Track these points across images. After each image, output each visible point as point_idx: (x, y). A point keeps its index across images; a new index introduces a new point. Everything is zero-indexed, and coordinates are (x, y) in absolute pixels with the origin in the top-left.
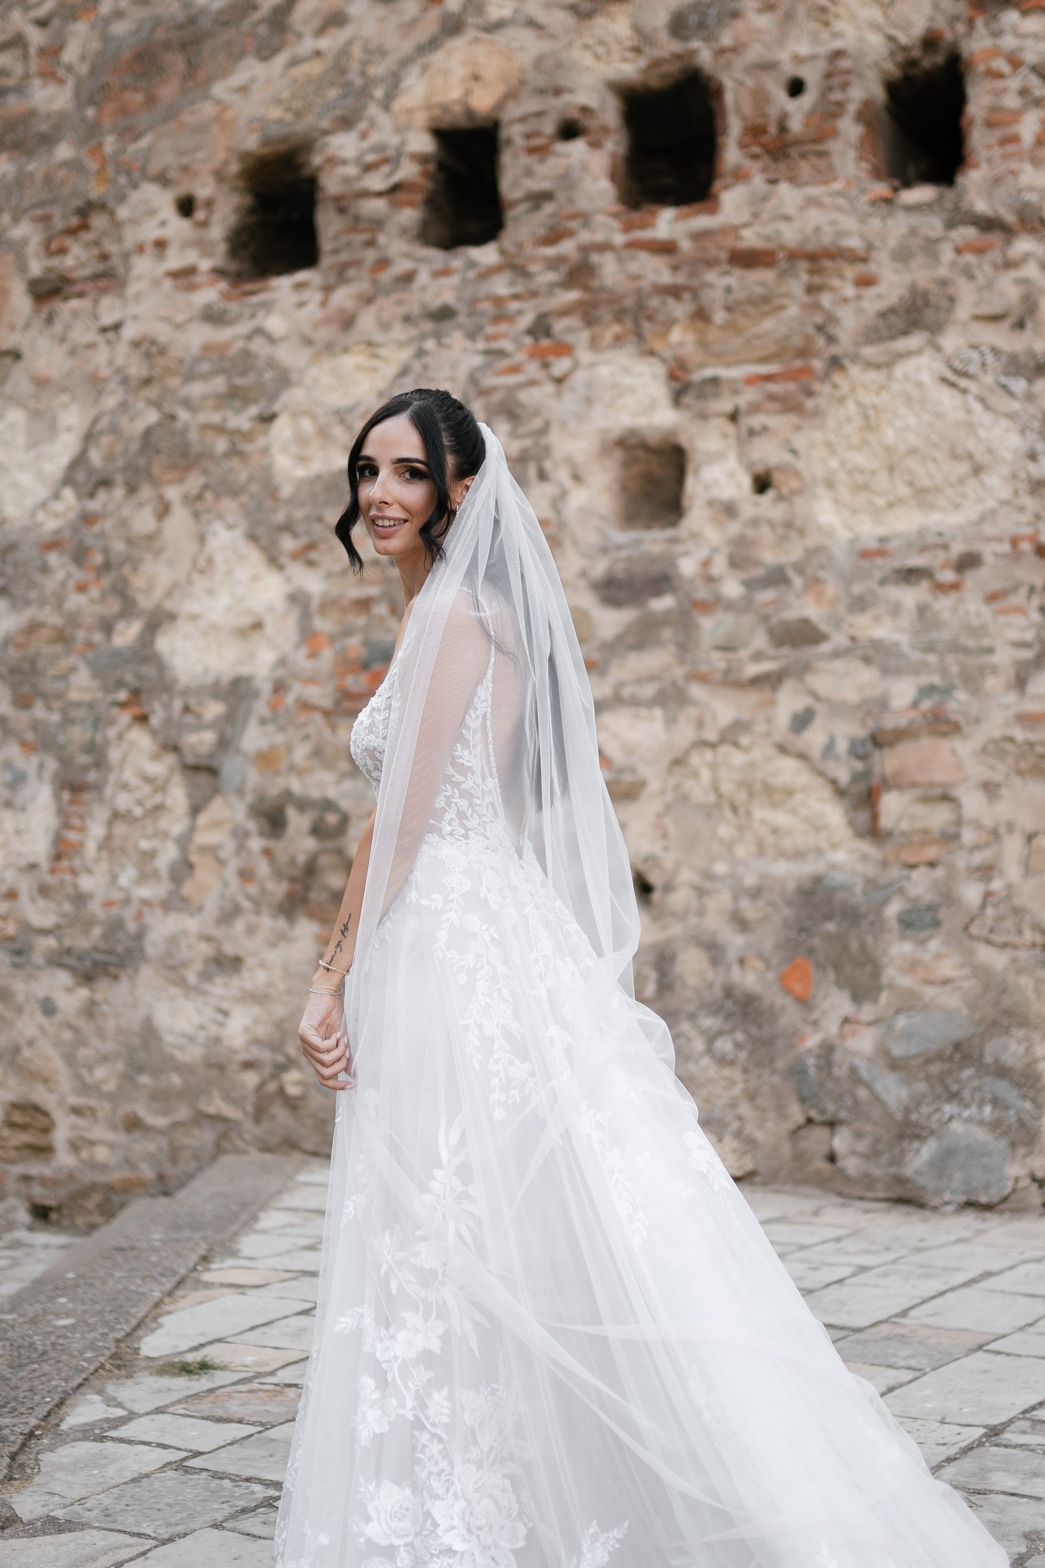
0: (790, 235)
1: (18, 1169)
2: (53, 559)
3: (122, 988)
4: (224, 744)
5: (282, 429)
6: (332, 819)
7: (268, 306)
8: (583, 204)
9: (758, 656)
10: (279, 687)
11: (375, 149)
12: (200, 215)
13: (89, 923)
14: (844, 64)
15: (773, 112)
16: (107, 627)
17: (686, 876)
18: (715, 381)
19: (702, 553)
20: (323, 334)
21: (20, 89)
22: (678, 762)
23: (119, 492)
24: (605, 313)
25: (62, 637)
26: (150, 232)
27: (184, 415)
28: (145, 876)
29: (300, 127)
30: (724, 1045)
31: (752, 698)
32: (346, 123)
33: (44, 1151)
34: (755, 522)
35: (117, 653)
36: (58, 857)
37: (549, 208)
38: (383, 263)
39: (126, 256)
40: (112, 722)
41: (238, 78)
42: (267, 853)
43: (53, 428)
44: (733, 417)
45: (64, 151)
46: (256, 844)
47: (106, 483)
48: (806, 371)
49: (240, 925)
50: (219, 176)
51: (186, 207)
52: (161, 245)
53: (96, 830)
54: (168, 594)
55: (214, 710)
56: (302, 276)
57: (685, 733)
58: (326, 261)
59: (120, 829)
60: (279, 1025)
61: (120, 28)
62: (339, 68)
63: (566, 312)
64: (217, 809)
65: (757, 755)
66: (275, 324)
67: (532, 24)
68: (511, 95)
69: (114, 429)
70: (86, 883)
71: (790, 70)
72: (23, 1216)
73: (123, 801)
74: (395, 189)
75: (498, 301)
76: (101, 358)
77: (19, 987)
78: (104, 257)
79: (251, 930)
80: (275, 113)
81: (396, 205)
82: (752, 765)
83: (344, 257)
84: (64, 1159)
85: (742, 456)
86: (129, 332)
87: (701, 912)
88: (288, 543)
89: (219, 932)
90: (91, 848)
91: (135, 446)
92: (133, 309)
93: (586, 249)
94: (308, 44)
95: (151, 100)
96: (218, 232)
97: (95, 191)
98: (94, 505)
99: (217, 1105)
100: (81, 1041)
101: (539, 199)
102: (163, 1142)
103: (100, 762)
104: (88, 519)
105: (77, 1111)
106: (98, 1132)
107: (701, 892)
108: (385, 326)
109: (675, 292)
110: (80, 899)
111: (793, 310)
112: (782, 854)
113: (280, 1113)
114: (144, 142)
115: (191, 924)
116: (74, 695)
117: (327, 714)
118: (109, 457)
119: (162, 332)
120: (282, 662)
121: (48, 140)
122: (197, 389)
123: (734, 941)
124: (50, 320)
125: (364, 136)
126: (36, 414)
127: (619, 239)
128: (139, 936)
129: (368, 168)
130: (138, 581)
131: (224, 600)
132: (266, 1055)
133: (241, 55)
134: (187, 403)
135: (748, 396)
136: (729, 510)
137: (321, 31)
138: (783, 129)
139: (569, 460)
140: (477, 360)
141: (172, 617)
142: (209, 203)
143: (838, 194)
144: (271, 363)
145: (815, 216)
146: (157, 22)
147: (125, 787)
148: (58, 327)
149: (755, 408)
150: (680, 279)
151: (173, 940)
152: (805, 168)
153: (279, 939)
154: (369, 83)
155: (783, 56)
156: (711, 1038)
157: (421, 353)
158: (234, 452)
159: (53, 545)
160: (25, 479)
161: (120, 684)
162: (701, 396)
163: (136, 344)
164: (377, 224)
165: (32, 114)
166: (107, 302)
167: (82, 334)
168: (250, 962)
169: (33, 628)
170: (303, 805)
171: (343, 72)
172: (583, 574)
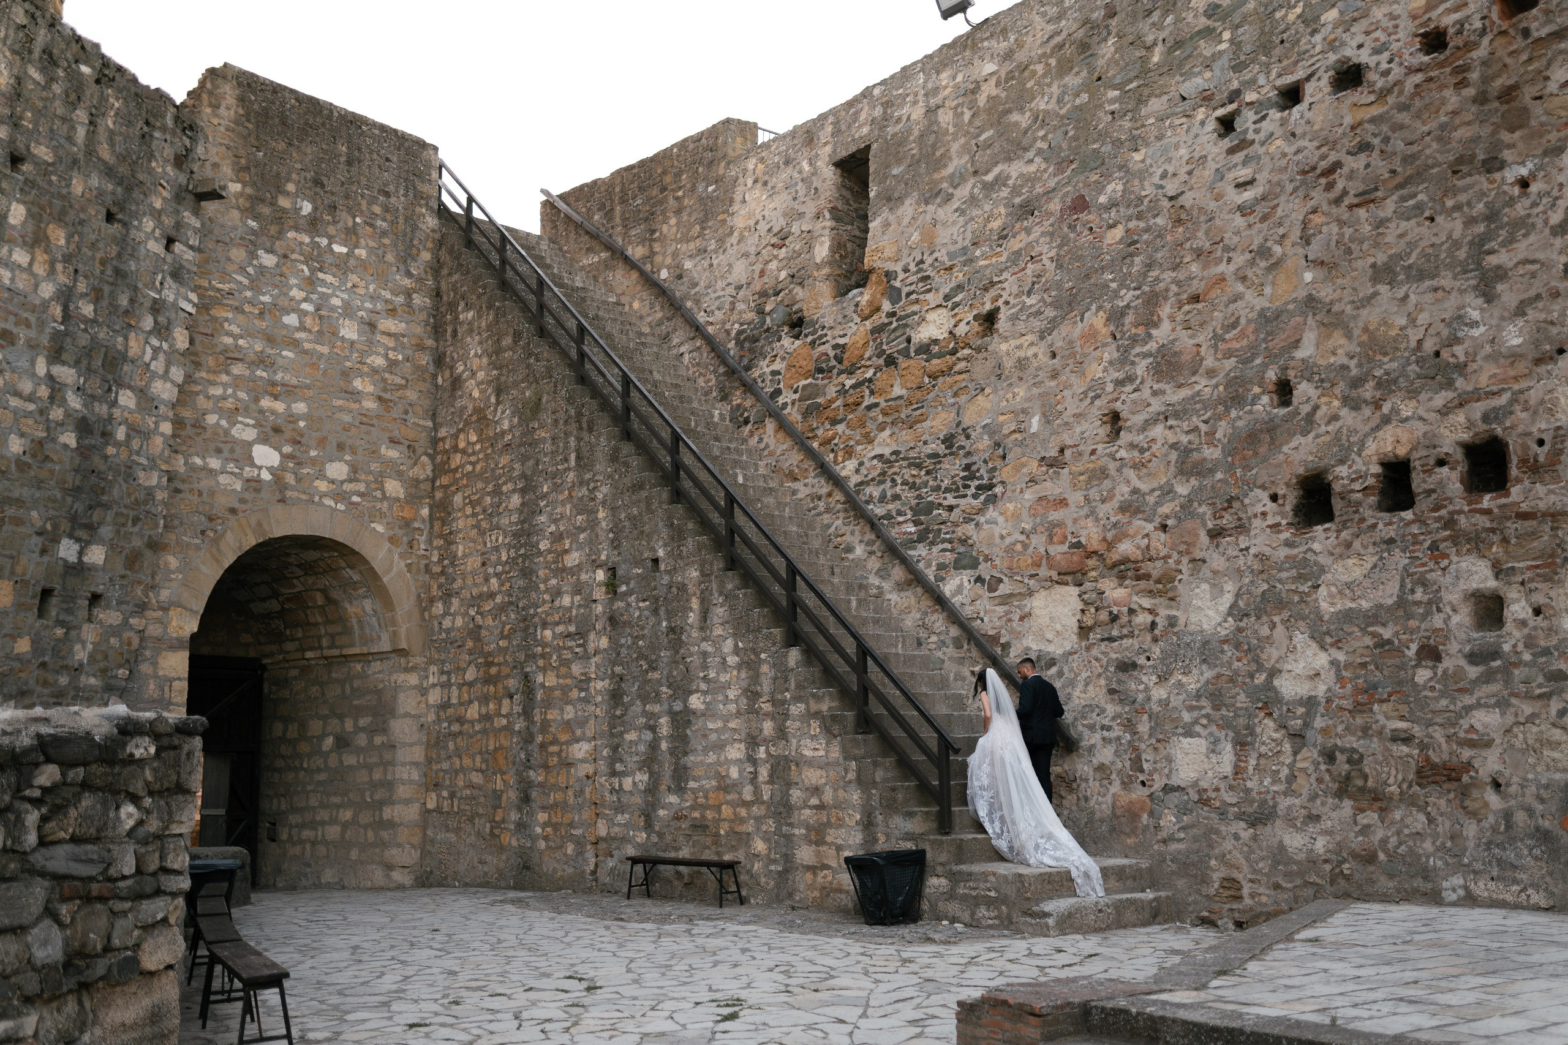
0: (1542, 506)
1: (1228, 906)
2: (1226, 647)
3: (1269, 828)
4: (1306, 725)
5: (1323, 591)
6: (1356, 756)
7: (1313, 539)
8: (1450, 495)
9: (1540, 686)
10: (1329, 701)
11: (1355, 472)
12: (1280, 502)
13: (1253, 801)
14: (1562, 432)
15: (1531, 453)
16: (1252, 677)
17: (1515, 779)
18: (1513, 568)
19: (1513, 642)
20: (1338, 550)
21: (1198, 450)
22: (1508, 731)
23: (1253, 619)
24: (1462, 540)
25: (1231, 680)
26: (1259, 509)
27: (1279, 586)
28: (1274, 782)
29: (1322, 464)
30: (1537, 852)
31: (1539, 704)
32: (1342, 462)
33: (1239, 898)
34: (1535, 628)
35: (1256, 686)
36: (1236, 773)
37: (1434, 496)
38: (1363, 520)
39: (1249, 519)
40: (1256, 716)
41: (1293, 444)
42: (1328, 770)
43: (1222, 591)
44: (1522, 583)
45: (1219, 476)
46: (1323, 767)
47: (1247, 615)
48: (1554, 563)
49: (1318, 802)
50: (1287, 485)
51: (1274, 498)
52: (1264, 514)
53: (1253, 762)
54: (1277, 662)
55: (1301, 710)
56: (1327, 526)
57: (1510, 719)
58: (1337, 520)
59: (1263, 761)
60: (1338, 844)
61: (1240, 423)
62: (1337, 438)
63: (1445, 540)
64: (1304, 753)
65: (1543, 727)
66: (1316, 546)
67: (1421, 418)
68: (1414, 449)
69: (1249, 593)
70: (1249, 784)
71: (1537, 435)
72: (1231, 926)
73: (1263, 749)
74: (1365, 488)
75: (1414, 535)
76: (1241, 561)
77: (1223, 828)
78: (1240, 519)
79: (1323, 804)
80: (1311, 458)
81: (1366, 496)
82: (1541, 732)
83: (1345, 518)
84: (1248, 901)
85: (1527, 600)
86: (1252, 551)
87: (1523, 795)
88: (1328, 640)
89: (1309, 805)
90: (1251, 768)
91: (1258, 599)
92: (1253, 541)
93: (1451, 513)
94: (1323, 428)
95: (1256, 453)
96: (1288, 508)
97: (1234, 492)
98: (1241, 624)
99: (1313, 878)
100: (1253, 852)
101: (1429, 492)
102: (1291, 894)
103: (1252, 733)
104: (1240, 630)
105: (1252, 881)
106: (1261, 890)
107: (1522, 787)
108: (1365, 547)
109: (1493, 531)
110: (1248, 791)
111: (1546, 538)
112: (1558, 770)
113: (1342, 882)
114: (1254, 472)
115: (1297, 801)
116: (1239, 705)
117: (1350, 712)
118: (1248, 604)
119: (1267, 551)
120: (1329, 690)
121: (1212, 471)
122: (1284, 575)
123: (1539, 808)
124: (1217, 546)
125: (1350, 467)
126: (1213, 586)
127: (1466, 508)
128: (1275, 807)
129: (1353, 480)
130: (1264, 656)
131: (1302, 664)
132: (1334, 857)
133: (1294, 434)
134: (1280, 581)
135: (1528, 575)
136: (1523, 623)
137: (1328, 423)
138: (1536, 461)
139: (1450, 603)
140: (1407, 561)
141: (1280, 671)
142: (1284, 496)
143: (1563, 488)
144: (1316, 563)
145: (1552, 498)
146: (1256, 421)
147: (1264, 743)
148: (1221, 549)
149: (1531, 580)
150: (1495, 525)
151: (1289, 808)
152: (1547, 477)
153: (1335, 808)
154: (1351, 444)
155: (1534, 430)
156: (1531, 850)
157: (1381, 558)
158: (1302, 601)
159: (1225, 641)
160: (1211, 613)
161: (1259, 700)
162: (1507, 575)
163: (1256, 556)
164: (1359, 504)
165: (1205, 459)
166: (1241, 538)
167: (1232, 552)
168: (1324, 817)
169: (1218, 676)
170: (1343, 750)
171: (1339, 440)
172: (1460, 651)
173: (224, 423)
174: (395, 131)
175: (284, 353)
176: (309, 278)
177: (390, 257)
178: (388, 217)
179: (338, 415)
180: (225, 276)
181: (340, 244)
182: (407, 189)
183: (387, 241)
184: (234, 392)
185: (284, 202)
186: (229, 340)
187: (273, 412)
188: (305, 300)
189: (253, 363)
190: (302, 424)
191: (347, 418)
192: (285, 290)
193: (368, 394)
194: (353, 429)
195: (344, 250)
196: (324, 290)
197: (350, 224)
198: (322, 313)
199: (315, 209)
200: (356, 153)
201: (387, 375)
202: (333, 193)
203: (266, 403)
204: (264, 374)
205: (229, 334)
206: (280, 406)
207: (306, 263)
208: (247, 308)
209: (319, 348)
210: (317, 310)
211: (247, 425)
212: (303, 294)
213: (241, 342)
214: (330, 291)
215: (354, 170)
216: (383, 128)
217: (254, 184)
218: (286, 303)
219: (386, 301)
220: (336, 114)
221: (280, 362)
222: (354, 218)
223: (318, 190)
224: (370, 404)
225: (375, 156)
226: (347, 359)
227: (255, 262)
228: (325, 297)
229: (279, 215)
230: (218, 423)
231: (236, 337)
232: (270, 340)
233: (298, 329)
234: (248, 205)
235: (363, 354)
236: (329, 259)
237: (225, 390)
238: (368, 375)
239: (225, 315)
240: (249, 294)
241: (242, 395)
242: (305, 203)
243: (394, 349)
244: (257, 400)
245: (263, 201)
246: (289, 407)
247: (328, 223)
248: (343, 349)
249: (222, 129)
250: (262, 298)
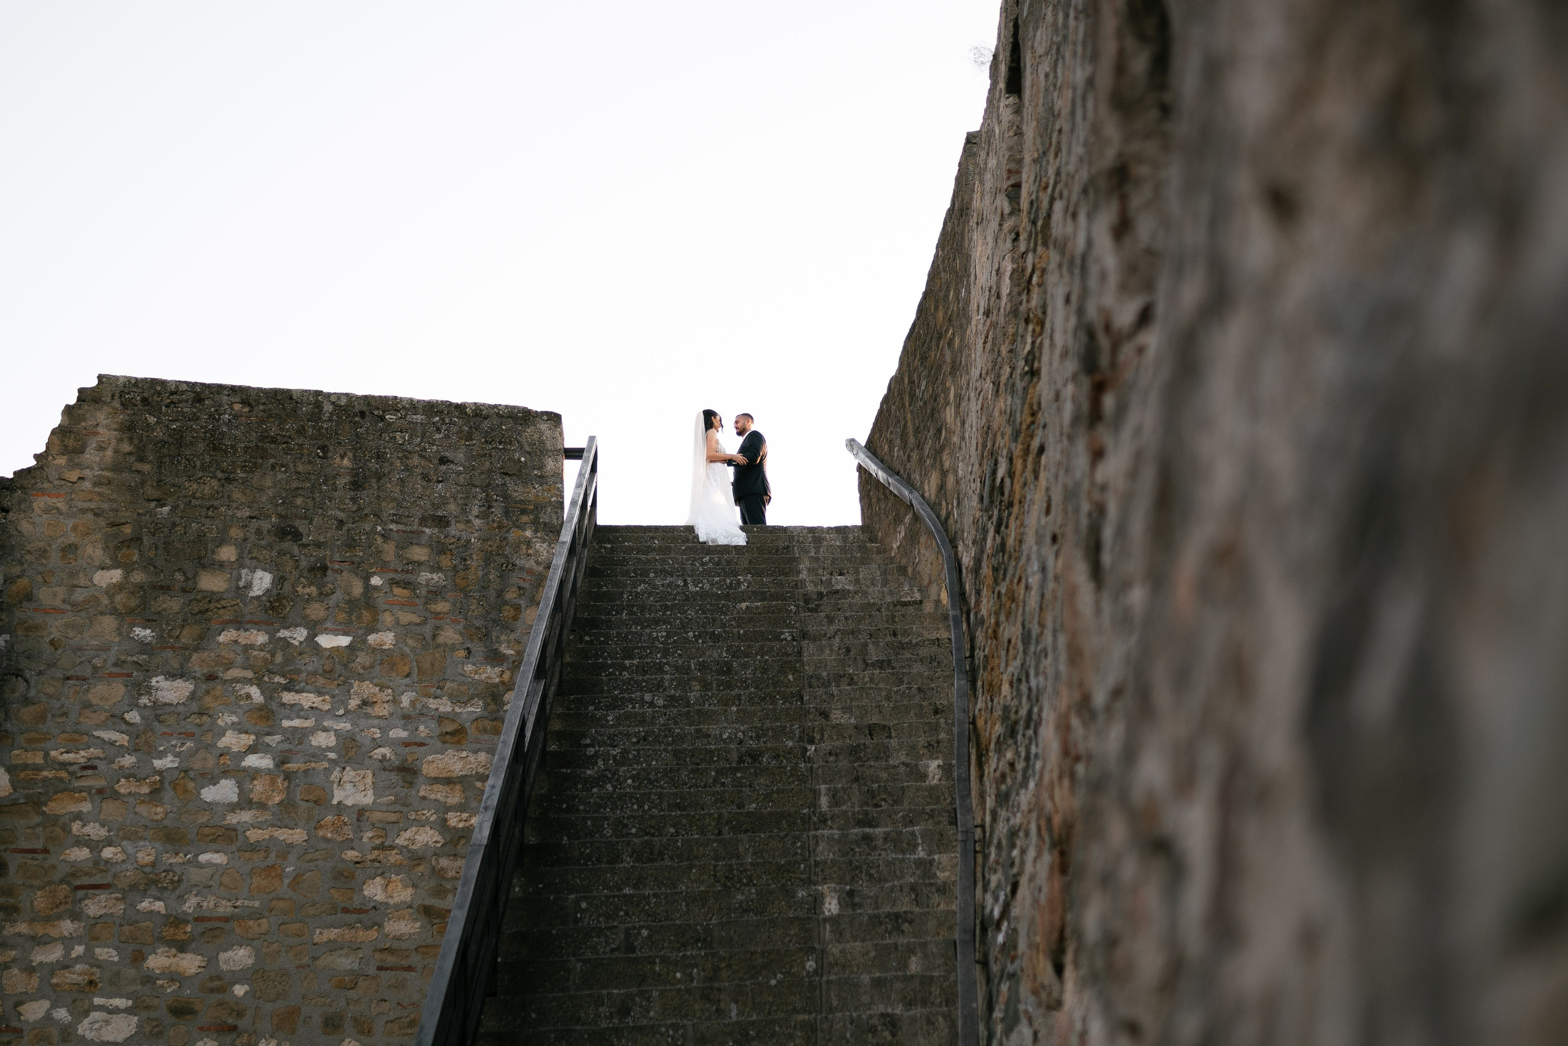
173: (62, 1014)
174: (461, 408)
175: (203, 858)
176: (261, 708)
177: (450, 635)
178: (446, 561)
179: (325, 960)
180: (77, 738)
181: (336, 632)
182: (488, 504)
183: (442, 607)
184: (89, 950)
185: (211, 582)
186: (81, 854)
187: (174, 977)
188: (252, 750)
189: (133, 887)
190: (240, 990)
191: (346, 962)
192: (208, 738)
193: (397, 907)
194: (362, 984)
195: (344, 641)
196: (296, 723)
197: (358, 589)
198: (292, 766)
199: (280, 580)
200: (373, 465)
201: (444, 862)
202: (318, 545)
203: (158, 961)
204: (159, 906)
205: (82, 842)
206: (190, 963)
207: (258, 682)
208: (123, 787)
209: (283, 834)
210: (281, 762)
211: (116, 1011)
212: (248, 740)
213: (107, 853)
214: (308, 723)
215: (366, 497)
216: (432, 408)
217: (149, 564)
218: (211, 762)
219: (441, 719)
220: (328, 408)
221: (194, 875)
222: (367, 578)
223: (287, 545)
224: (403, 927)
225: (416, 460)
226: (349, 844)
227: (144, 700)
228: (300, 736)
229: (203, 605)
230: (48, 1017)
231: (95, 846)
232: (172, 838)
233: (233, 808)
234: (134, 602)
235: (383, 829)
236: (311, 663)
237: (68, 949)
238: (398, 868)
239: (74, 808)
240: (128, 760)
241: (106, 953)
242: (259, 573)
243: (461, 808)
244: (138, 958)
245: (166, 589)
246: (212, 960)
247: (310, 599)
248: (337, 828)
249: (87, 485)
250: (158, 763)
